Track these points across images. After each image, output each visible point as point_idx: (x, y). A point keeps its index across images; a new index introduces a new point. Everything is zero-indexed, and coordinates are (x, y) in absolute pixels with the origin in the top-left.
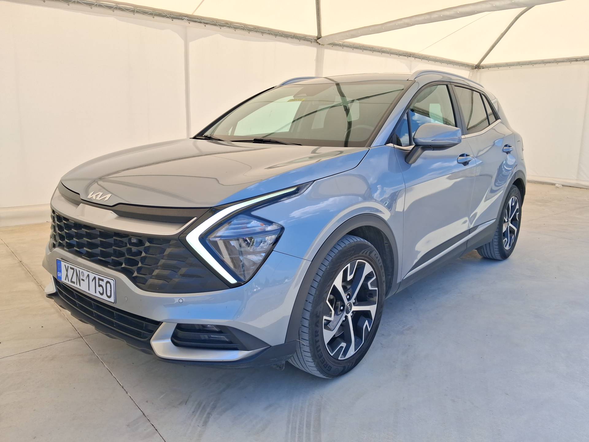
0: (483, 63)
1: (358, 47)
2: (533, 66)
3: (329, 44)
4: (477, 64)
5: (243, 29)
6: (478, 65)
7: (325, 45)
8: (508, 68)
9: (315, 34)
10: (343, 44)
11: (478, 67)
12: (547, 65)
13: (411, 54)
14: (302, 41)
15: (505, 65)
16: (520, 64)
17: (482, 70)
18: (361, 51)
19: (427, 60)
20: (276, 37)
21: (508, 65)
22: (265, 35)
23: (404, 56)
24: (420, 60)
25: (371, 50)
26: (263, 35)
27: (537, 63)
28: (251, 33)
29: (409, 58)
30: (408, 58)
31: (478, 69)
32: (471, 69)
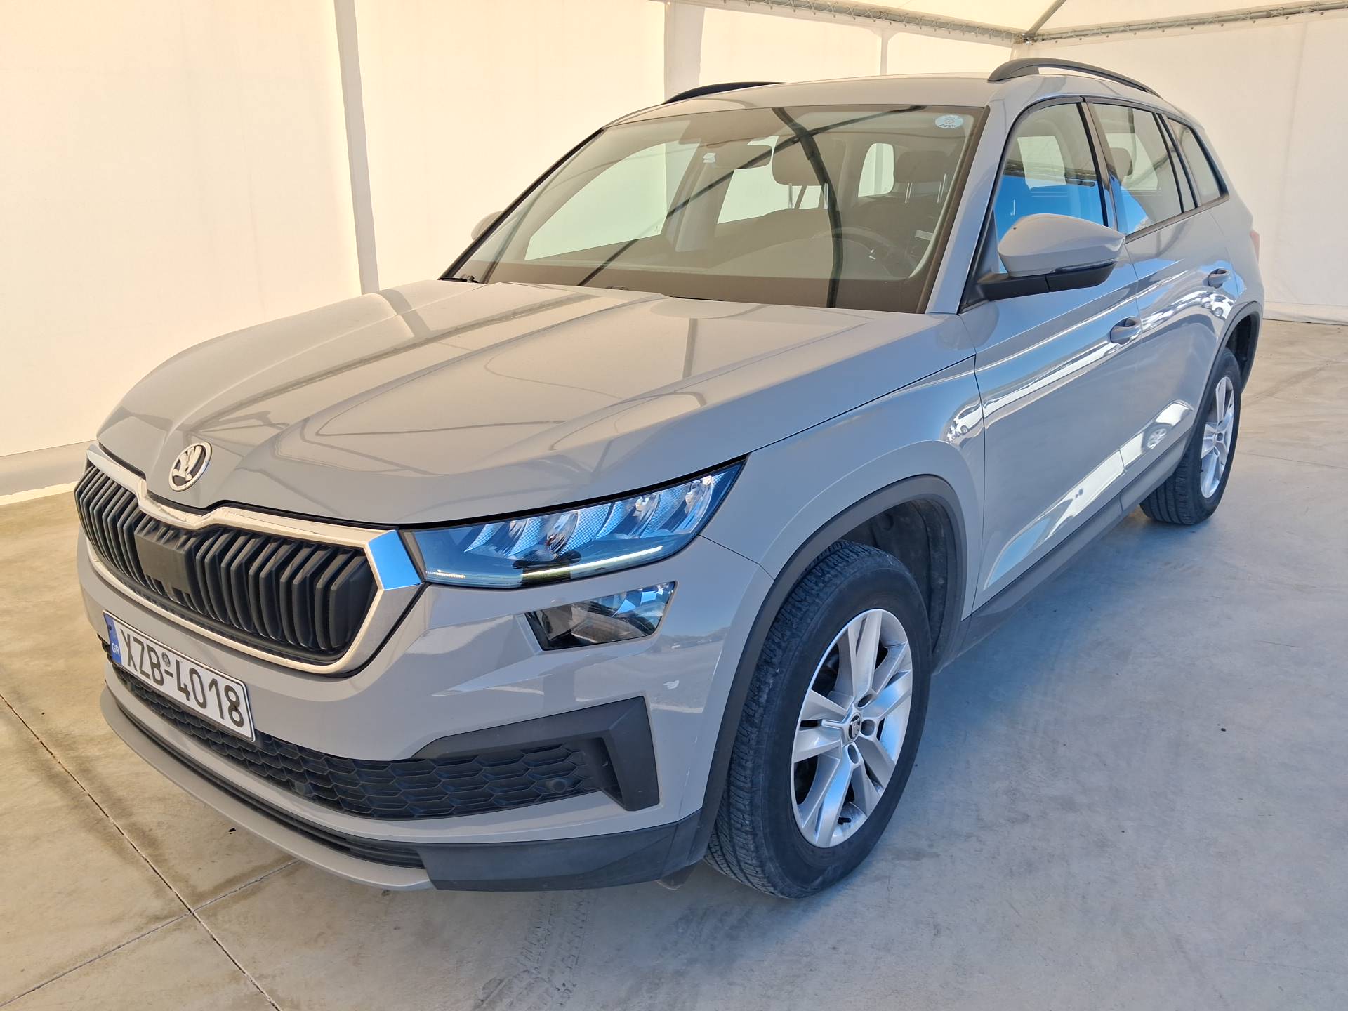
0: (1044, 28)
2: (1163, 31)
4: (1030, 31)
6: (1032, 32)
8: (1104, 36)
11: (1031, 37)
12: (1197, 28)
13: (881, 10)
15: (1095, 31)
16: (1131, 28)
17: (1039, 44)
19: (918, 24)
21: (1103, 31)
23: (866, 16)
24: (901, 25)
27: (1173, 25)
29: (878, 21)
30: (875, 21)
31: (1033, 41)
32: (1014, 43)
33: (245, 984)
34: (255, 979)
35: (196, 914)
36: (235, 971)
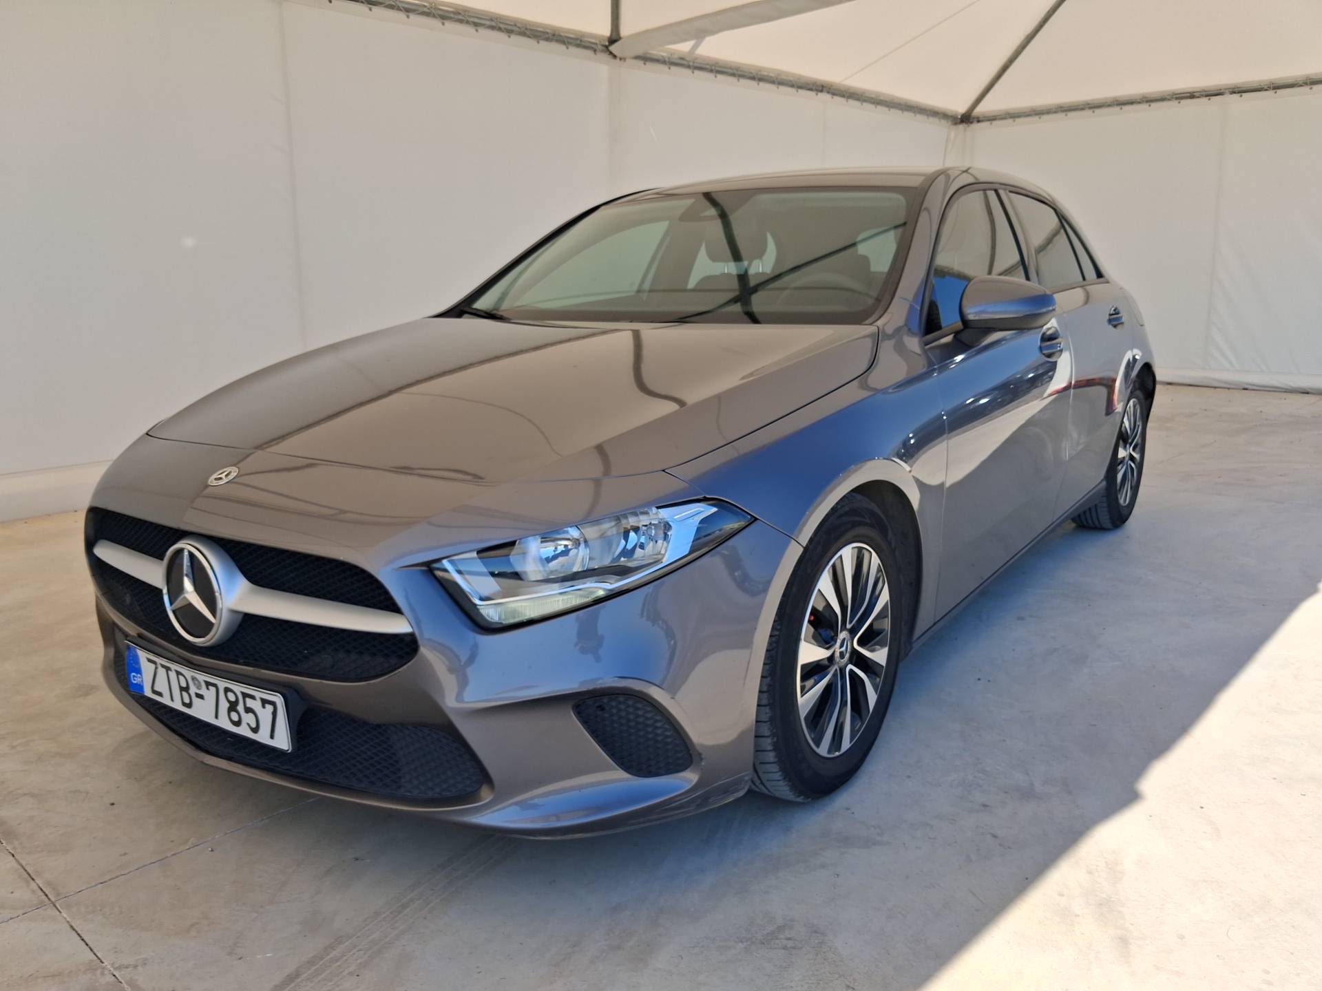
0: (980, 110)
1: (704, 66)
2: (1094, 112)
3: (637, 58)
4: (966, 113)
5: (427, 14)
6: (968, 114)
7: (627, 60)
8: (1037, 118)
9: (605, 31)
10: (669, 58)
11: (966, 119)
12: (1126, 108)
13: (824, 85)
14: (573, 50)
15: (1028, 113)
16: (1062, 109)
17: (975, 126)
18: (711, 76)
19: (858, 99)
20: (509, 37)
21: (1035, 112)
22: (482, 31)
23: (809, 89)
24: (842, 100)
25: (733, 75)
26: (477, 31)
27: (1102, 106)
28: (447, 23)
29: (820, 94)
30: (817, 94)
31: (966, 123)
32: (952, 124)
33: (103, 974)
34: (115, 969)
35: (57, 905)
36: (92, 961)
